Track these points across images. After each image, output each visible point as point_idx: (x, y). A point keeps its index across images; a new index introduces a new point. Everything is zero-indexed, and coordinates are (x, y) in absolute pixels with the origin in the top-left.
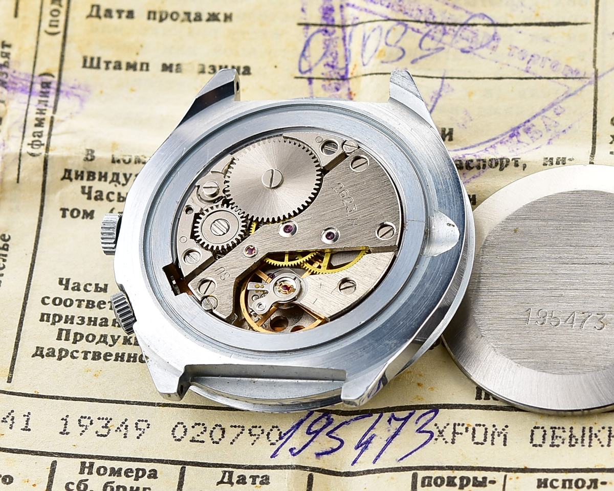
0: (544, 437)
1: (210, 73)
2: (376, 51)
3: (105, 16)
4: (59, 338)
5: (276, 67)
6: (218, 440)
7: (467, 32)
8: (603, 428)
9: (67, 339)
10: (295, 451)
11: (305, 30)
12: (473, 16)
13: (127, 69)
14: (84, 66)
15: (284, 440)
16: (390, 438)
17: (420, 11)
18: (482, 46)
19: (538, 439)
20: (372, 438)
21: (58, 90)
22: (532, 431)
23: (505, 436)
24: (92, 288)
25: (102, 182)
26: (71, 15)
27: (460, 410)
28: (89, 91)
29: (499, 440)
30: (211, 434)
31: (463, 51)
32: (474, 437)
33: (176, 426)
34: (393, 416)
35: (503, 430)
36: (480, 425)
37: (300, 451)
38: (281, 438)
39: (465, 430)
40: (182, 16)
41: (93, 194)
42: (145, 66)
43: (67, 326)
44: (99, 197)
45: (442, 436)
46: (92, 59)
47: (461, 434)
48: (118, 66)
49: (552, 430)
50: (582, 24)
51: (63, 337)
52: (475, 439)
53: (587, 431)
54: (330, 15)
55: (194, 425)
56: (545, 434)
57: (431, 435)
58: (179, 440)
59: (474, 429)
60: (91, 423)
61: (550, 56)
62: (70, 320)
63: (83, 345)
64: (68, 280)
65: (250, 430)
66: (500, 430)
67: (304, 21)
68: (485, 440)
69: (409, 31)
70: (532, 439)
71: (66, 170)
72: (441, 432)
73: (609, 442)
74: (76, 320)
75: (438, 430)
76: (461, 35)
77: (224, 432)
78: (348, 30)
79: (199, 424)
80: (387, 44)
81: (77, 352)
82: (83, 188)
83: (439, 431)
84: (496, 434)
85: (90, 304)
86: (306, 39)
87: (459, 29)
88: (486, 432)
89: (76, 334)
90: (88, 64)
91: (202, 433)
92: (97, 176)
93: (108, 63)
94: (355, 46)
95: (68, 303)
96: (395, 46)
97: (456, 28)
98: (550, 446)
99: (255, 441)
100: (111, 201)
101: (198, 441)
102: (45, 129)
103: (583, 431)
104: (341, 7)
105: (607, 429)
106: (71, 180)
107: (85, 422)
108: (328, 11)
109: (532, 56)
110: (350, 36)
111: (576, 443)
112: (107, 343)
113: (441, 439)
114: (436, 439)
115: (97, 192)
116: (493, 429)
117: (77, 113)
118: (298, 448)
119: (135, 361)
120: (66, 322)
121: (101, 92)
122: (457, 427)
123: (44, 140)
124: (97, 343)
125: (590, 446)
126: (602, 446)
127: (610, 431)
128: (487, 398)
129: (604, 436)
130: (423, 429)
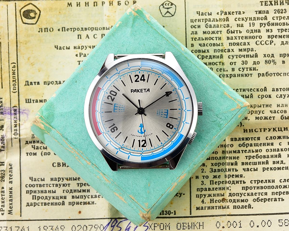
0: (180, 226)
3: (30, 84)
4: (33, 199)
6: (85, 230)
8: (198, 223)
9: (35, 199)
13: (40, 102)
14: (26, 102)
15: (105, 229)
16: (135, 228)
19: (179, 227)
20: (130, 227)
21: (19, 112)
22: (177, 225)
23: (169, 226)
24: (40, 180)
25: (38, 144)
26: (19, 85)
28: (29, 111)
29: (168, 228)
30: (83, 228)
32: (160, 228)
33: (73, 227)
36: (162, 224)
38: (104, 229)
39: (157, 225)
40: (55, 83)
41: (36, 148)
42: (45, 101)
43: (35, 194)
44: (37, 148)
46: (28, 100)
47: (156, 227)
48: (37, 101)
51: (34, 198)
53: (193, 224)
56: (181, 225)
57: (148, 227)
59: (160, 225)
60: (47, 228)
62: (35, 192)
63: (41, 201)
64: (32, 178)
65: (94, 226)
66: (168, 225)
68: (164, 228)
70: (177, 227)
71: (26, 141)
72: (150, 226)
73: (199, 228)
74: (37, 192)
77: (87, 227)
79: (79, 225)
81: (39, 203)
82: (32, 146)
84: (167, 226)
85: (40, 186)
88: (164, 226)
89: (38, 197)
90: (27, 102)
91: (80, 228)
92: (36, 142)
93: (33, 100)
95: (34, 186)
99: (96, 230)
100: (41, 149)
102: (18, 128)
103: (192, 224)
105: (199, 223)
106: (28, 144)
107: (45, 228)
111: (190, 228)
112: (47, 199)
113: (151, 228)
114: (149, 229)
115: (37, 147)
116: (166, 225)
117: (27, 120)
119: (57, 205)
120: (34, 193)
121: (33, 111)
122: (155, 225)
123: (18, 132)
124: (45, 199)
125: (194, 229)
126: (198, 229)
127: (199, 224)
128: (163, 214)
129: (198, 225)
130: (145, 225)
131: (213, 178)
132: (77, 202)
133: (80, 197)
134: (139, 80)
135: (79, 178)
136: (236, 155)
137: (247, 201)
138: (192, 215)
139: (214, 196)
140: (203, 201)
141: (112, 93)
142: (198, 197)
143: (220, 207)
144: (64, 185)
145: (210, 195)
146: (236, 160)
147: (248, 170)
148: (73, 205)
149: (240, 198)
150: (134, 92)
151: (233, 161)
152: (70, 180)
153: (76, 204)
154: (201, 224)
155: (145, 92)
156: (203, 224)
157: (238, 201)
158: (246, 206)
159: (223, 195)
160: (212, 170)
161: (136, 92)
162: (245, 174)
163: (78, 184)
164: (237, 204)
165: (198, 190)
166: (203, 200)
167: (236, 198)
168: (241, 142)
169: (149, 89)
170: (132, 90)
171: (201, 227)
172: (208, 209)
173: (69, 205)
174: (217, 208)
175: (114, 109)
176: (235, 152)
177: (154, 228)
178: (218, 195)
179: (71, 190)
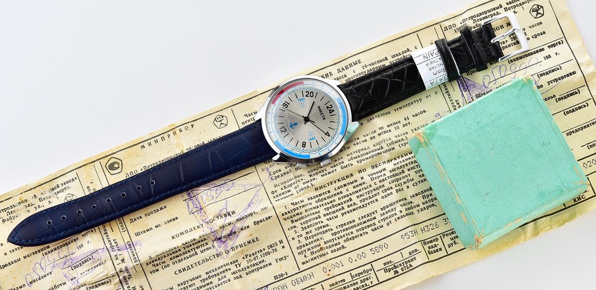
0: (295, 282)
1: (168, 223)
3: (135, 221)
7: (226, 185)
8: (307, 274)
11: (186, 202)
12: (225, 180)
17: (212, 184)
18: (231, 187)
19: (294, 284)
21: (133, 245)
22: (292, 282)
23: (286, 285)
25: (157, 261)
26: (126, 225)
28: (141, 241)
29: (285, 288)
40: (154, 212)
42: (151, 229)
44: (157, 265)
46: (137, 233)
48: (144, 232)
49: (296, 280)
50: (253, 172)
61: (249, 183)
66: (284, 285)
67: (184, 200)
69: (212, 191)
71: (147, 263)
78: (196, 197)
82: (153, 265)
88: (281, 287)
90: (137, 235)
92: (154, 261)
93: (142, 232)
94: (200, 200)
97: (223, 185)
100: (161, 264)
102: (136, 256)
103: (303, 277)
104: (192, 191)
105: (309, 274)
106: (149, 265)
108: (189, 194)
109: (245, 185)
117: (141, 248)
121: (144, 240)
123: (137, 259)
125: (306, 280)
126: (309, 279)
128: (277, 278)
129: (309, 276)
131: (306, 234)
135: (200, 276)
136: (317, 210)
137: (339, 243)
138: (301, 270)
139: (312, 249)
140: (305, 256)
142: (300, 254)
143: (321, 256)
144: (190, 286)
145: (309, 249)
146: (318, 214)
147: (330, 219)
149: (333, 243)
151: (316, 215)
152: (193, 280)
154: (311, 274)
157: (333, 246)
158: (340, 248)
159: (320, 245)
160: (303, 229)
162: (329, 223)
163: (201, 281)
164: (333, 249)
165: (298, 248)
167: (330, 244)
168: (317, 199)
171: (312, 277)
172: (312, 261)
174: (319, 257)
176: (315, 208)
178: (315, 246)
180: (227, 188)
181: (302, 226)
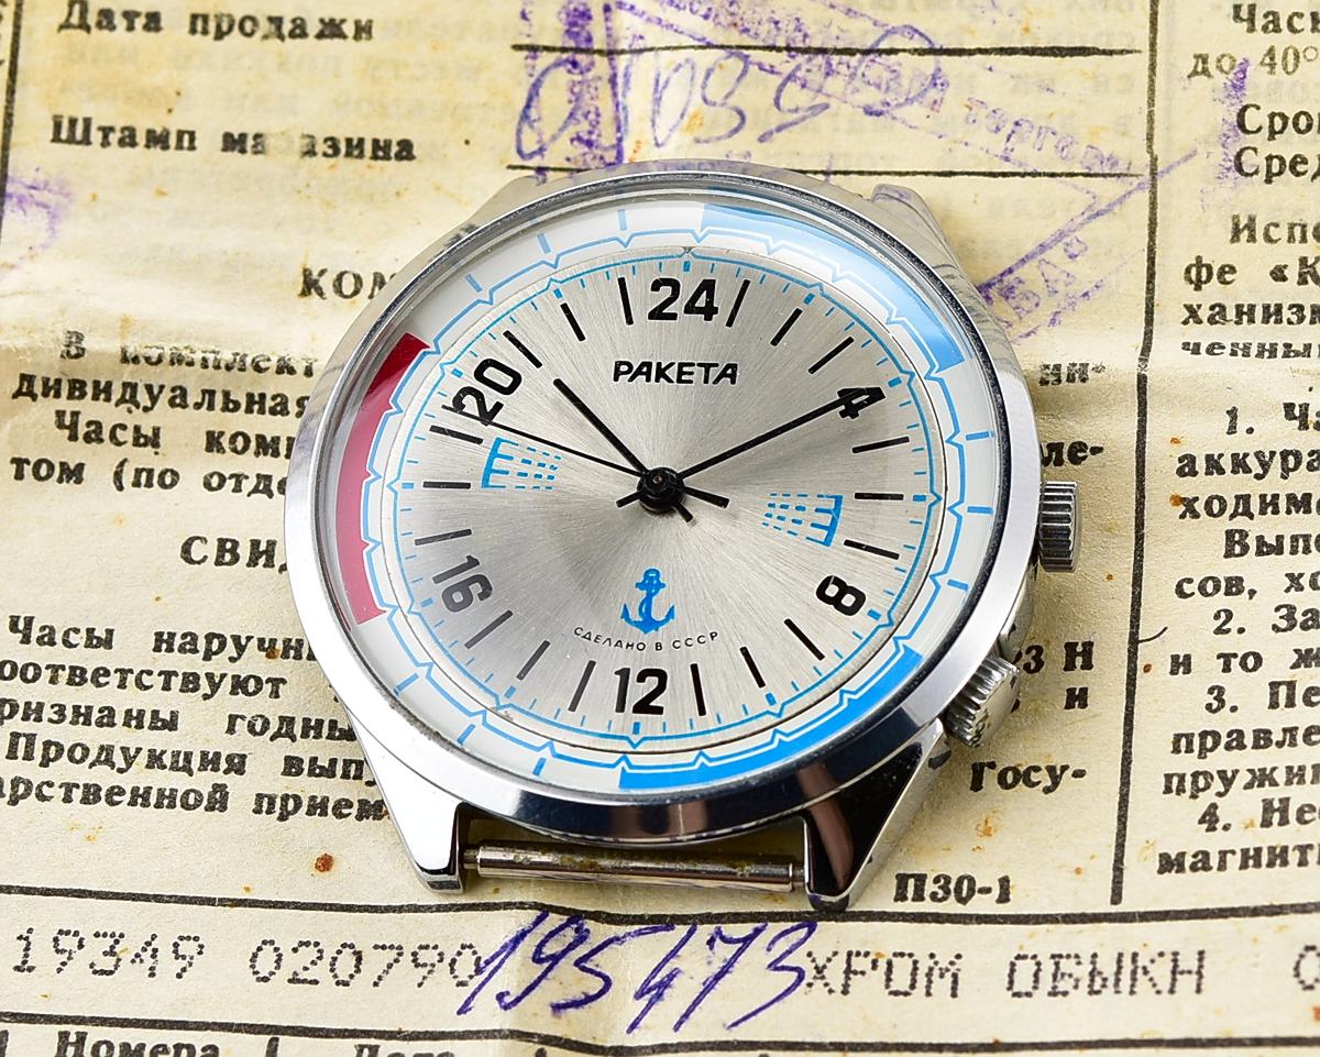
0: (1036, 975)
1: (325, 155)
2: (682, 116)
3: (99, 25)
4: (12, 755)
5: (467, 142)
6: (347, 979)
7: (877, 69)
8: (1161, 954)
9: (28, 756)
10: (508, 1000)
11: (530, 61)
12: (890, 32)
13: (148, 146)
14: (56, 139)
15: (485, 975)
16: (711, 979)
17: (776, 23)
18: (909, 101)
19: (1023, 981)
20: (671, 976)
21: (3, 195)
22: (1013, 964)
23: (955, 976)
24: (79, 639)
25: (101, 403)
27: (861, 923)
28: (67, 195)
29: (942, 986)
30: (332, 965)
31: (869, 112)
32: (889, 980)
33: (259, 949)
34: (719, 932)
35: (952, 963)
36: (902, 955)
37: (518, 1000)
38: (479, 971)
39: (870, 966)
40: (265, 26)
41: (82, 430)
42: (187, 139)
43: (28, 727)
44: (95, 434)
45: (823, 978)
46: (73, 122)
47: (863, 973)
48: (129, 139)
49: (1052, 961)
50: (1122, 52)
51: (21, 753)
52: (891, 983)
53: (1127, 961)
54: (583, 27)
55: (296, 945)
56: (1039, 970)
57: (799, 976)
58: (265, 979)
59: (890, 964)
60: (81, 946)
61: (1055, 124)
62: (34, 712)
63: (62, 770)
64: (29, 621)
65: (414, 954)
66: (944, 964)
67: (527, 41)
68: (913, 986)
69: (753, 69)
70: (1011, 982)
71: (23, 377)
72: (820, 970)
73: (1173, 985)
74: (48, 713)
75: (814, 965)
76: (863, 75)
77: (359, 959)
78: (622, 61)
79: (307, 944)
80: (705, 100)
81: (50, 784)
82: (60, 414)
83: (816, 968)
84: (936, 972)
85: (77, 676)
86: (533, 80)
87: (860, 62)
88: (915, 969)
89: (47, 745)
90: (64, 135)
91: (313, 963)
92: (89, 390)
93: (106, 131)
94: (637, 100)
95: (30, 674)
96: (723, 105)
97: (854, 60)
98: (1050, 994)
99: (424, 978)
100: (119, 444)
101: (304, 981)
103: (1119, 961)
104: (607, 9)
105: (1169, 957)
106: (34, 397)
107: (67, 943)
108: (578, 18)
109: (1017, 124)
110: (626, 75)
111: (1104, 986)
112: (113, 766)
113: (819, 983)
114: (810, 985)
115: (89, 424)
116: (931, 962)
117: (44, 246)
118: (515, 992)
119: (172, 806)
120: (26, 718)
121: (94, 197)
122: (853, 958)
124: (92, 765)
125: (1132, 992)
126: (1158, 992)
127: (1175, 961)
128: (919, 897)
129: (1161, 972)
130: (784, 963)
131: (1295, 666)
132: (313, 798)
133: (339, 770)
134: (677, 307)
138: (1124, 907)
139: (1289, 782)
140: (1210, 819)
141: (490, 373)
142: (1181, 790)
144: (239, 685)
145: (1262, 778)
148: (282, 818)
150: (631, 379)
152: (285, 655)
153: (304, 809)
154: (1188, 962)
155: (706, 381)
156: (1201, 959)
160: (1290, 617)
161: (648, 380)
165: (1181, 743)
166: (1214, 806)
169: (734, 367)
170: (624, 368)
171: (1186, 983)
172: (1244, 866)
173: (258, 811)
174: (1313, 856)
175: (489, 470)
177: (848, 978)
179: (282, 719)
180: (872, 97)
181: (1293, 598)
